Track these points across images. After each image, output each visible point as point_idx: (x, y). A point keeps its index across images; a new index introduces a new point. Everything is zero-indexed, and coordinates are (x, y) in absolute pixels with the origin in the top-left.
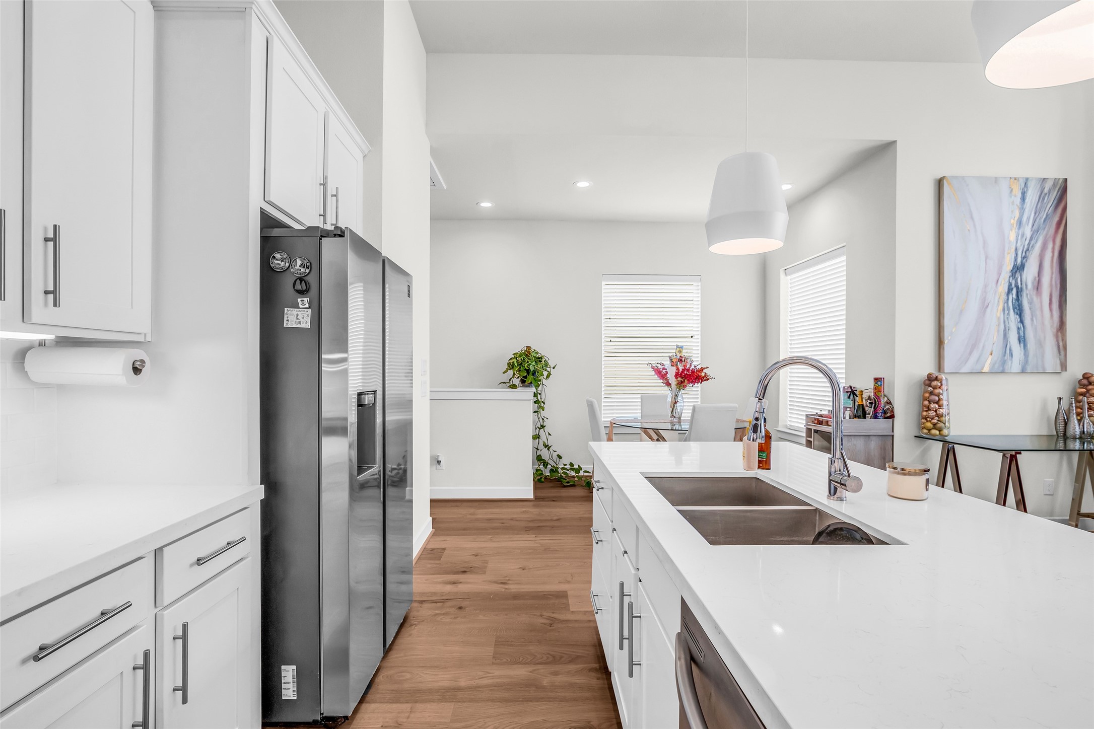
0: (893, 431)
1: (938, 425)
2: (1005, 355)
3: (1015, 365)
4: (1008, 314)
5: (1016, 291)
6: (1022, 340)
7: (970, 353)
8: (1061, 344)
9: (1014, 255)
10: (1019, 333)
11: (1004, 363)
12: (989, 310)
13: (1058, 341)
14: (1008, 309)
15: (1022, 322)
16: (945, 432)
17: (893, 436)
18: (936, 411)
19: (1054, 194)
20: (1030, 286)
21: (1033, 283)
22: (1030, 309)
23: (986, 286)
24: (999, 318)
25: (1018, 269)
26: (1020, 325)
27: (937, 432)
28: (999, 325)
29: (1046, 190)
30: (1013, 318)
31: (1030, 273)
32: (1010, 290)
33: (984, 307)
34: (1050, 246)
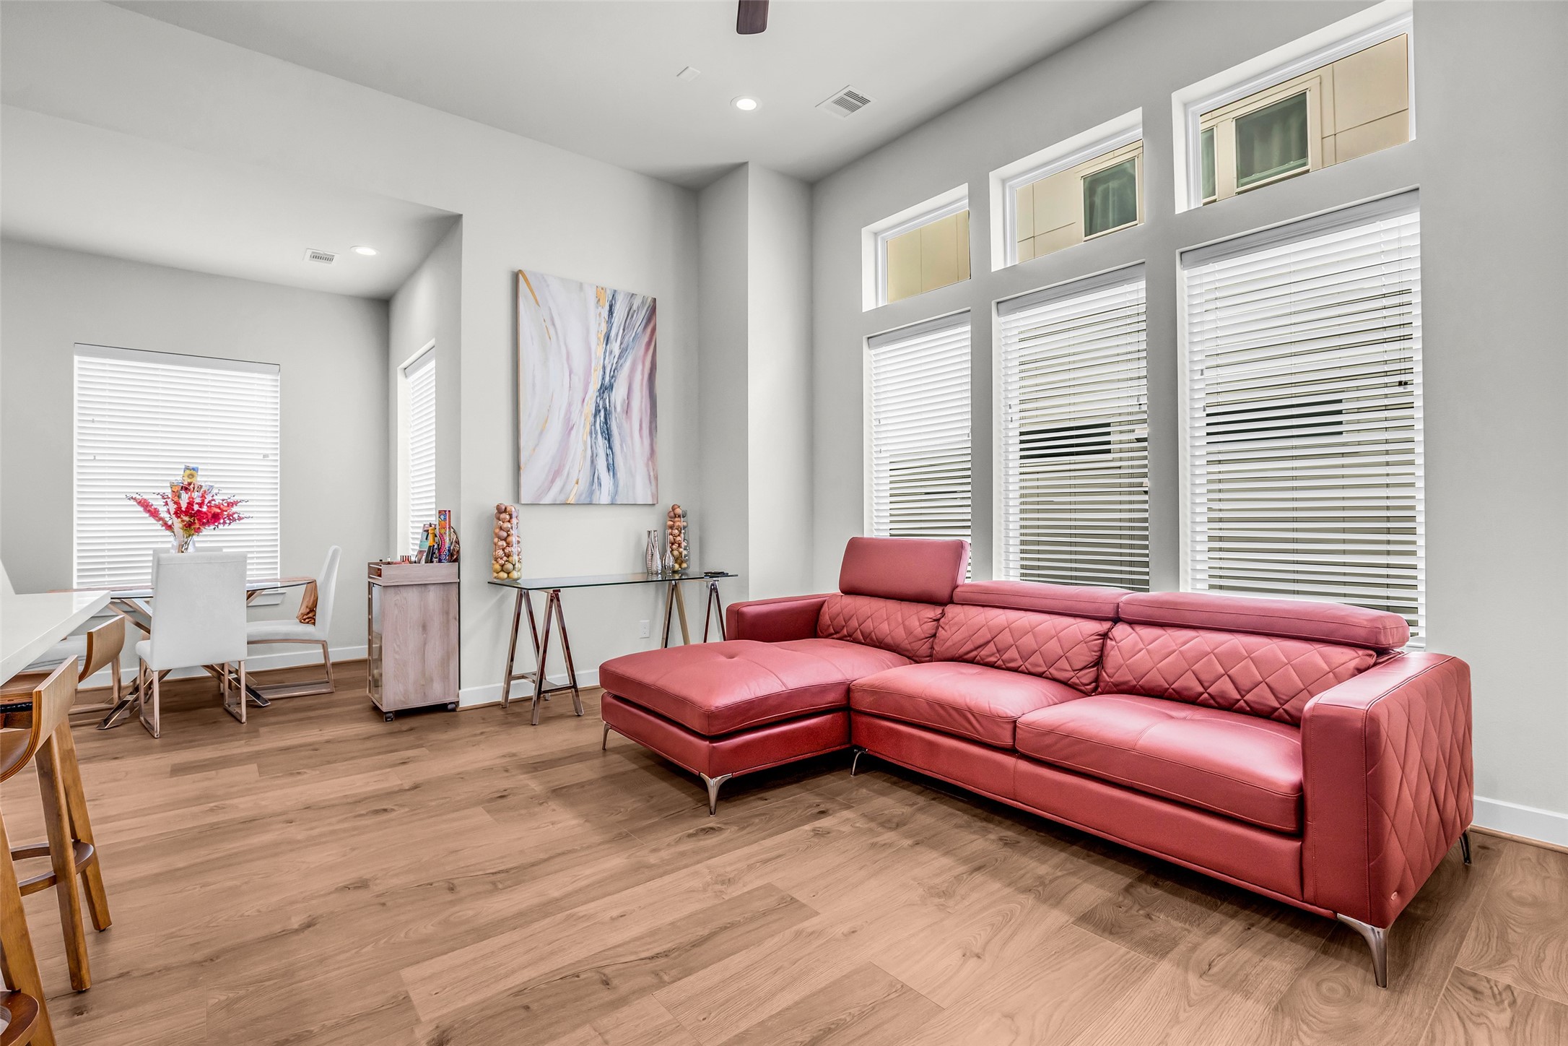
0: (459, 578)
1: (505, 566)
2: (593, 485)
3: (604, 496)
4: (596, 438)
5: (603, 414)
6: (611, 468)
7: (553, 481)
8: (652, 474)
9: (601, 373)
10: (607, 460)
11: (591, 493)
12: (574, 432)
13: (648, 470)
14: (596, 433)
15: (610, 447)
16: (515, 575)
17: (459, 583)
18: (503, 550)
19: (643, 313)
20: (619, 409)
21: (622, 406)
22: (620, 434)
23: (570, 405)
24: (585, 443)
25: (606, 389)
26: (609, 451)
27: (506, 575)
28: (585, 450)
29: (635, 307)
30: (601, 442)
31: (618, 395)
32: (597, 411)
33: (569, 428)
34: (640, 367)
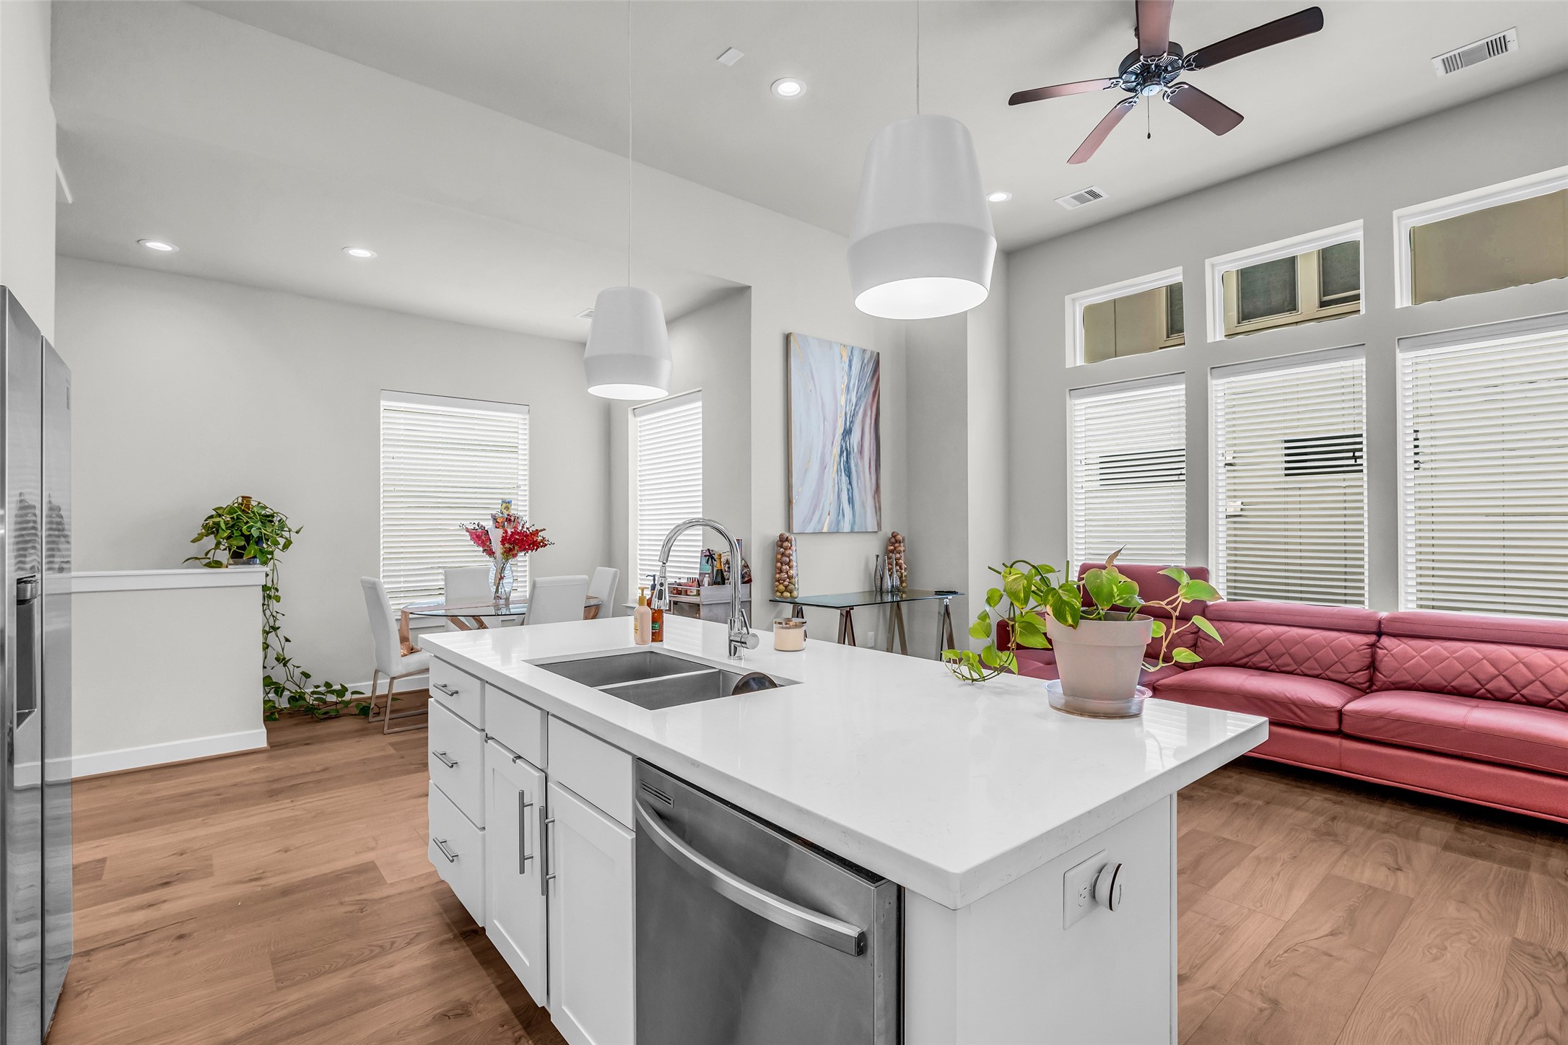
0: (750, 597)
1: (789, 587)
2: (838, 516)
3: (846, 527)
4: (841, 475)
5: (846, 452)
6: (851, 501)
7: (813, 513)
8: (877, 505)
9: (844, 419)
10: (848, 494)
11: (838, 522)
12: (826, 471)
13: (875, 502)
14: (841, 471)
15: (850, 483)
16: (795, 593)
17: (750, 601)
18: (787, 573)
19: (871, 365)
20: (855, 450)
21: (858, 447)
22: (856, 471)
23: (824, 447)
24: (834, 479)
25: (847, 432)
26: (849, 487)
27: (789, 594)
28: (834, 486)
29: (866, 361)
30: (844, 478)
31: (855, 437)
32: (842, 452)
33: (823, 468)
34: (869, 413)
